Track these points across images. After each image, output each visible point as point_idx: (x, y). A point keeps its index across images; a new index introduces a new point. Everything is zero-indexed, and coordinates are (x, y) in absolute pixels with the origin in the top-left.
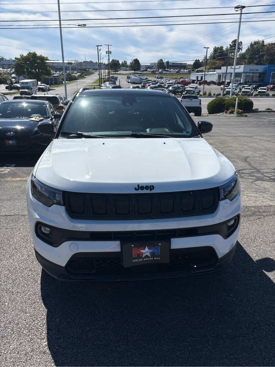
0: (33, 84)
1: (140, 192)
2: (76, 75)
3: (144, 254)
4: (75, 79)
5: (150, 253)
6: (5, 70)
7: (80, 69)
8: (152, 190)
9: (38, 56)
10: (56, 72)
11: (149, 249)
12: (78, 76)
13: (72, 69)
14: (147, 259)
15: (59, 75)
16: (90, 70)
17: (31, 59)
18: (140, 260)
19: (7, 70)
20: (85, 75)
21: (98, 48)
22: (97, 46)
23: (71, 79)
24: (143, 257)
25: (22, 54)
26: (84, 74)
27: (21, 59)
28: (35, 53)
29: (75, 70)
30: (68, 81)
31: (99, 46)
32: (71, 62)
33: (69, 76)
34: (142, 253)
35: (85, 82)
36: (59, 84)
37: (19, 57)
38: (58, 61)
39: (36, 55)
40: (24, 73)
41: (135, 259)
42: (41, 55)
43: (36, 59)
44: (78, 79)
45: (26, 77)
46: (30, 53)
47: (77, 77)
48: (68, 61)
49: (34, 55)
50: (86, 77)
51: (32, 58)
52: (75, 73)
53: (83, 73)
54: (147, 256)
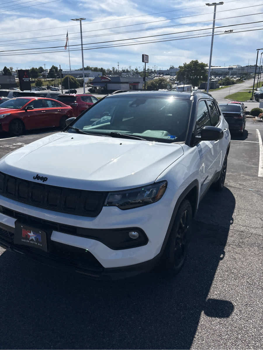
0: (188, 88)
1: (36, 181)
2: (235, 79)
3: (30, 237)
4: (233, 83)
5: (35, 237)
6: (172, 77)
7: (240, 74)
8: (45, 182)
9: (199, 64)
10: (216, 77)
11: (34, 234)
12: (237, 80)
13: (231, 74)
14: (33, 242)
15: (217, 80)
16: (252, 74)
17: (193, 67)
18: (27, 241)
19: (174, 77)
20: (245, 79)
21: (258, 51)
22: (257, 50)
23: (228, 83)
24: (30, 239)
25: (185, 63)
26: (243, 79)
27: (184, 67)
28: (197, 61)
29: (235, 74)
30: (225, 85)
31: (260, 49)
32: (232, 67)
33: (228, 81)
34: (29, 236)
35: (241, 86)
36: (215, 89)
37: (183, 65)
38: (220, 67)
39: (198, 62)
40: (184, 79)
41: (24, 239)
42: (202, 63)
43: (197, 67)
44: (236, 84)
45: (185, 83)
46: (192, 61)
47: (235, 81)
48: (230, 66)
49: (196, 62)
50: (244, 82)
51: (193, 65)
52: (235, 78)
53: (243, 77)
54: (32, 240)
